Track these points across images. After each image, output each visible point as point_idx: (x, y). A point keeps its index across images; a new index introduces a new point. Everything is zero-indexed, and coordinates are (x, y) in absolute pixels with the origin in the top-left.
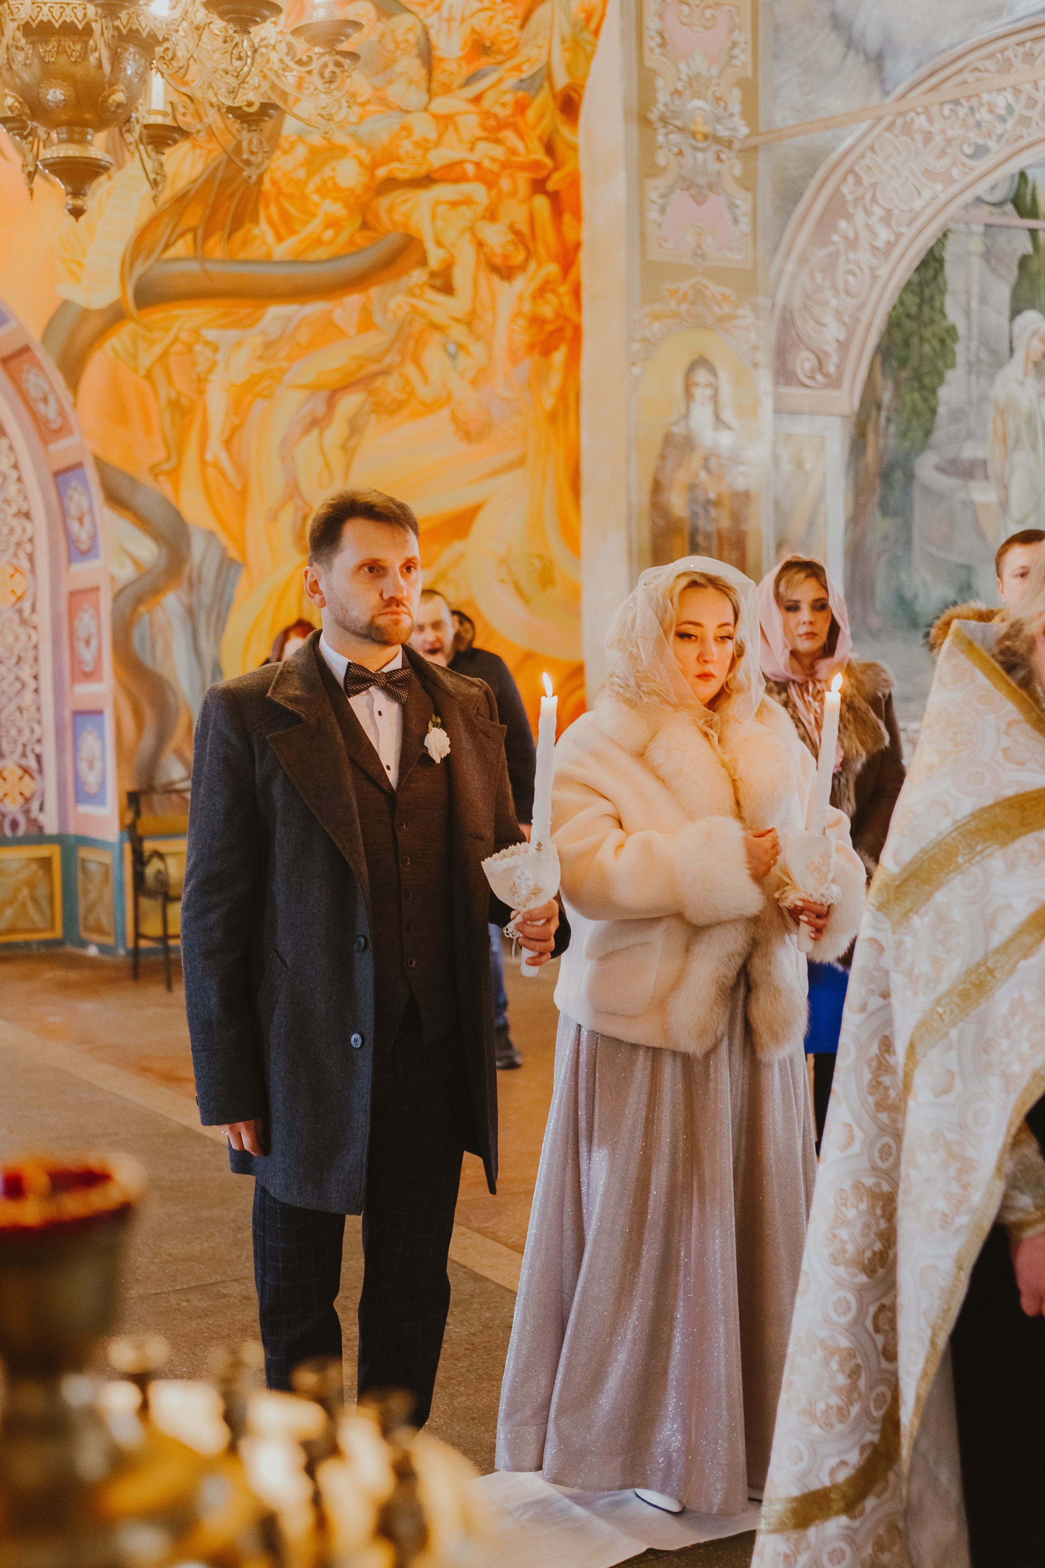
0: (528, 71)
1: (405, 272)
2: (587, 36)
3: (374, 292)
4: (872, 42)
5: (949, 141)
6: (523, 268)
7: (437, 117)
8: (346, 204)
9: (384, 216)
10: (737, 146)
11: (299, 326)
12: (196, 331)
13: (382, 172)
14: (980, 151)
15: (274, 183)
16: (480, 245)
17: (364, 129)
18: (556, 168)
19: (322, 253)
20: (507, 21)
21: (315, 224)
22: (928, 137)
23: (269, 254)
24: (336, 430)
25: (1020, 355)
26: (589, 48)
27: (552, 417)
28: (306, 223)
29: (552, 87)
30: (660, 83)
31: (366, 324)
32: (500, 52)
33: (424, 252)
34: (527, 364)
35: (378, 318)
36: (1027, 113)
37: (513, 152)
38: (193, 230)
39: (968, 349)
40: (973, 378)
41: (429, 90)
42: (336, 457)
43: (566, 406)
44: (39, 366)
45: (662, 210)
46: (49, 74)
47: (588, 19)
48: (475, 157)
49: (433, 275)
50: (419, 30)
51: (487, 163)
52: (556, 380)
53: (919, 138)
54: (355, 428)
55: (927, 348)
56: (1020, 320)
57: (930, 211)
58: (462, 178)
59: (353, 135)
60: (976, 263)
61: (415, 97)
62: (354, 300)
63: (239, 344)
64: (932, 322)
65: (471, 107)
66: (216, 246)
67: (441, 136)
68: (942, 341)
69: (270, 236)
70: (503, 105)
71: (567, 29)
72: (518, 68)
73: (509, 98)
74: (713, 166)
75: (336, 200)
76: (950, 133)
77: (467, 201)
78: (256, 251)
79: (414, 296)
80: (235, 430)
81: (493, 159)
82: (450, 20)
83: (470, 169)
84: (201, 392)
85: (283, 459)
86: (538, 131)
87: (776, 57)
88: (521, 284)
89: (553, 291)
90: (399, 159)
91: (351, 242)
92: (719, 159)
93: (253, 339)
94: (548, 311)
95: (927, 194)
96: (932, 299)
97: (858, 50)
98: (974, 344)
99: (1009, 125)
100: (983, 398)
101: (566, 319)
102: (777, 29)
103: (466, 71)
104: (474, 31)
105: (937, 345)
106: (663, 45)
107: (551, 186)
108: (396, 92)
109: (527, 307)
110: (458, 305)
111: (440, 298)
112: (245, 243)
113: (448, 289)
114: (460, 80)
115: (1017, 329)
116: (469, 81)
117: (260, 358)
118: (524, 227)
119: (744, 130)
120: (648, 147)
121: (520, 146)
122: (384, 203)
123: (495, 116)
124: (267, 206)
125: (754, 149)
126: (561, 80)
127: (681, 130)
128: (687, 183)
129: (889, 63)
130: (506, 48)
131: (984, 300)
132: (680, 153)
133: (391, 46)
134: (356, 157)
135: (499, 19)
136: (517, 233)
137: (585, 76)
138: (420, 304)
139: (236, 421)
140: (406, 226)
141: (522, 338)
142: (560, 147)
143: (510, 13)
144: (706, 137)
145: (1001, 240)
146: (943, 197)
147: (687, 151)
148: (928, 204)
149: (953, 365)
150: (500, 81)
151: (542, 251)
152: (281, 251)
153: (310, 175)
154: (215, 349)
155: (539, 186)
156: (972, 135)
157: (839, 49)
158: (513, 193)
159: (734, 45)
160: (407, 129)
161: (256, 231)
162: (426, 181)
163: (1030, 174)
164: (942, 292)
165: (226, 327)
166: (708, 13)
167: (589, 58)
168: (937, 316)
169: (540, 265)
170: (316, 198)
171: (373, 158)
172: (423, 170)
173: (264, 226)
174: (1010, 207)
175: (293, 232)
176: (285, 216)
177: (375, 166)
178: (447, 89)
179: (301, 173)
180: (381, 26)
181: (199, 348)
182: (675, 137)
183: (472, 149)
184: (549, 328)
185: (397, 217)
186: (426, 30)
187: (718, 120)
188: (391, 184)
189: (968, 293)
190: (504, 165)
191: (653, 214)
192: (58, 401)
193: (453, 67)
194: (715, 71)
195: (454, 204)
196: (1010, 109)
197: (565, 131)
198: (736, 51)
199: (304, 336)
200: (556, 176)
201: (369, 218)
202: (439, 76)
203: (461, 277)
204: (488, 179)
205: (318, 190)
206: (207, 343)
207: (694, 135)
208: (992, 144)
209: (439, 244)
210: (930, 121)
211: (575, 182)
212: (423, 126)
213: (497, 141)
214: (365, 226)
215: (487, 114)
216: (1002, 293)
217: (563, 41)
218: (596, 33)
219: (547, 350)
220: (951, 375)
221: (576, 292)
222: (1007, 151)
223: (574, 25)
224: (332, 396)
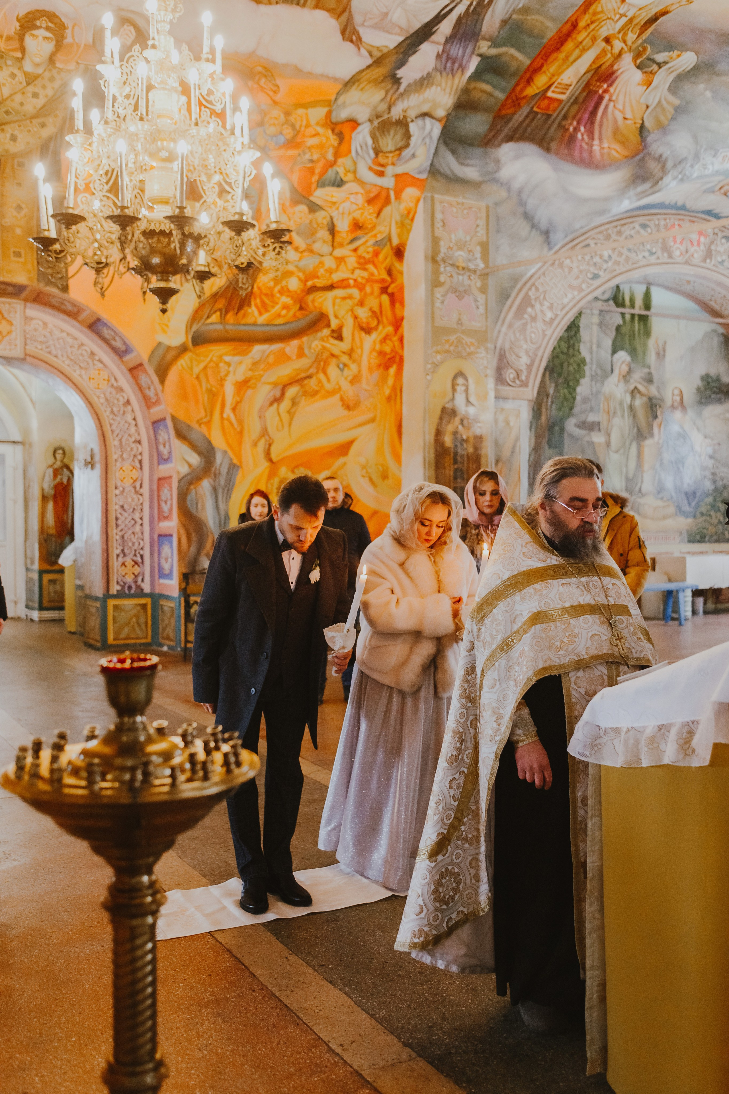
0: (379, 237)
1: (320, 330)
2: (408, 221)
3: (305, 339)
4: (544, 225)
5: (581, 271)
6: (376, 328)
7: (336, 258)
8: (292, 298)
9: (310, 304)
10: (478, 273)
11: (268, 355)
12: (220, 357)
13: (310, 284)
14: (596, 277)
15: (259, 288)
16: (356, 317)
17: (302, 264)
18: (393, 282)
19: (280, 321)
20: (370, 214)
21: (278, 308)
22: (571, 269)
23: (256, 322)
24: (285, 404)
25: (616, 372)
26: (409, 227)
27: (389, 399)
28: (273, 307)
29: (391, 244)
30: (442, 243)
31: (301, 354)
32: (366, 228)
33: (329, 321)
34: (377, 374)
35: (306, 351)
36: (618, 259)
37: (372, 274)
38: (220, 310)
39: (591, 369)
40: (594, 383)
41: (333, 246)
42: (285, 417)
43: (396, 395)
44: (146, 372)
45: (442, 302)
46: (153, 251)
47: (409, 213)
48: (354, 276)
49: (333, 331)
50: (329, 219)
51: (359, 280)
52: (391, 381)
53: (566, 270)
54: (294, 402)
55: (571, 368)
56: (617, 356)
57: (571, 304)
58: (348, 286)
59: (297, 266)
60: (595, 328)
61: (326, 249)
62: (295, 343)
63: (241, 363)
64: (574, 355)
65: (352, 254)
66: (230, 317)
67: (338, 267)
68: (579, 365)
69: (256, 313)
70: (368, 253)
71: (399, 218)
72: (375, 236)
73: (371, 249)
74: (467, 282)
75: (288, 296)
76: (581, 268)
77: (350, 297)
78: (250, 320)
79: (324, 341)
80: (238, 403)
81: (363, 278)
82: (343, 214)
83: (352, 282)
84: (222, 386)
85: (260, 417)
86: (384, 265)
87: (498, 231)
88: (374, 335)
89: (390, 339)
90: (318, 277)
91: (294, 316)
92: (470, 279)
93: (248, 361)
94: (387, 349)
95: (570, 296)
96: (574, 345)
97: (537, 229)
98: (594, 367)
99: (610, 264)
100: (598, 393)
101: (396, 353)
102: (498, 219)
103: (350, 237)
104: (354, 219)
105: (576, 367)
106: (444, 225)
107: (390, 290)
108: (317, 246)
109: (378, 347)
110: (345, 345)
111: (336, 342)
112: (244, 316)
113: (340, 338)
114: (348, 241)
115: (614, 360)
116: (352, 241)
117: (250, 370)
118: (376, 309)
119: (482, 266)
120: (436, 273)
121: (375, 272)
122: (310, 297)
123: (364, 258)
124: (255, 299)
125: (487, 274)
126: (395, 241)
127: (452, 265)
128: (454, 290)
129: (552, 236)
130: (369, 226)
131: (599, 345)
132: (451, 276)
133: (315, 226)
134: (298, 276)
135: (366, 214)
136: (374, 312)
137: (407, 240)
138: (327, 345)
139: (238, 399)
140: (321, 308)
141: (375, 361)
142: (395, 273)
143: (371, 211)
144: (464, 268)
145: (608, 317)
146: (578, 298)
147: (455, 275)
148: (571, 301)
149: (584, 377)
150: (367, 241)
151: (385, 320)
152: (261, 320)
153: (276, 284)
154: (229, 365)
155: (384, 290)
156: (592, 269)
157: (528, 228)
158: (372, 294)
159: (478, 226)
160: (322, 264)
161: (250, 310)
162: (331, 287)
163: (621, 287)
164: (579, 341)
165: (235, 355)
166: (465, 211)
167: (409, 231)
168: (576, 353)
169: (384, 327)
170: (278, 295)
171: (306, 277)
172: (329, 283)
173: (253, 308)
174: (611, 302)
175: (267, 311)
176: (264, 304)
177: (306, 281)
178: (341, 245)
179: (272, 284)
180: (310, 217)
181: (221, 365)
182: (449, 269)
183: (353, 273)
184: (388, 357)
185: (316, 304)
186: (332, 218)
187: (470, 261)
188: (314, 289)
189: (591, 342)
190: (368, 280)
191: (438, 304)
192: (155, 389)
193: (344, 235)
194: (468, 238)
195: (344, 299)
196: (610, 257)
197: (397, 264)
198: (479, 229)
199: (271, 359)
200: (392, 286)
201: (303, 305)
202: (338, 239)
203: (346, 333)
204: (361, 288)
205: (279, 292)
206: (226, 363)
207: (458, 267)
208: (601, 273)
209: (336, 317)
210: (572, 262)
211: (401, 288)
212: (329, 263)
213: (365, 269)
214: (301, 308)
215: (360, 257)
216: (608, 342)
217: (397, 223)
218: (412, 220)
219: (387, 368)
220: (583, 381)
221: (401, 340)
222: (608, 276)
223: (402, 216)
224: (284, 388)
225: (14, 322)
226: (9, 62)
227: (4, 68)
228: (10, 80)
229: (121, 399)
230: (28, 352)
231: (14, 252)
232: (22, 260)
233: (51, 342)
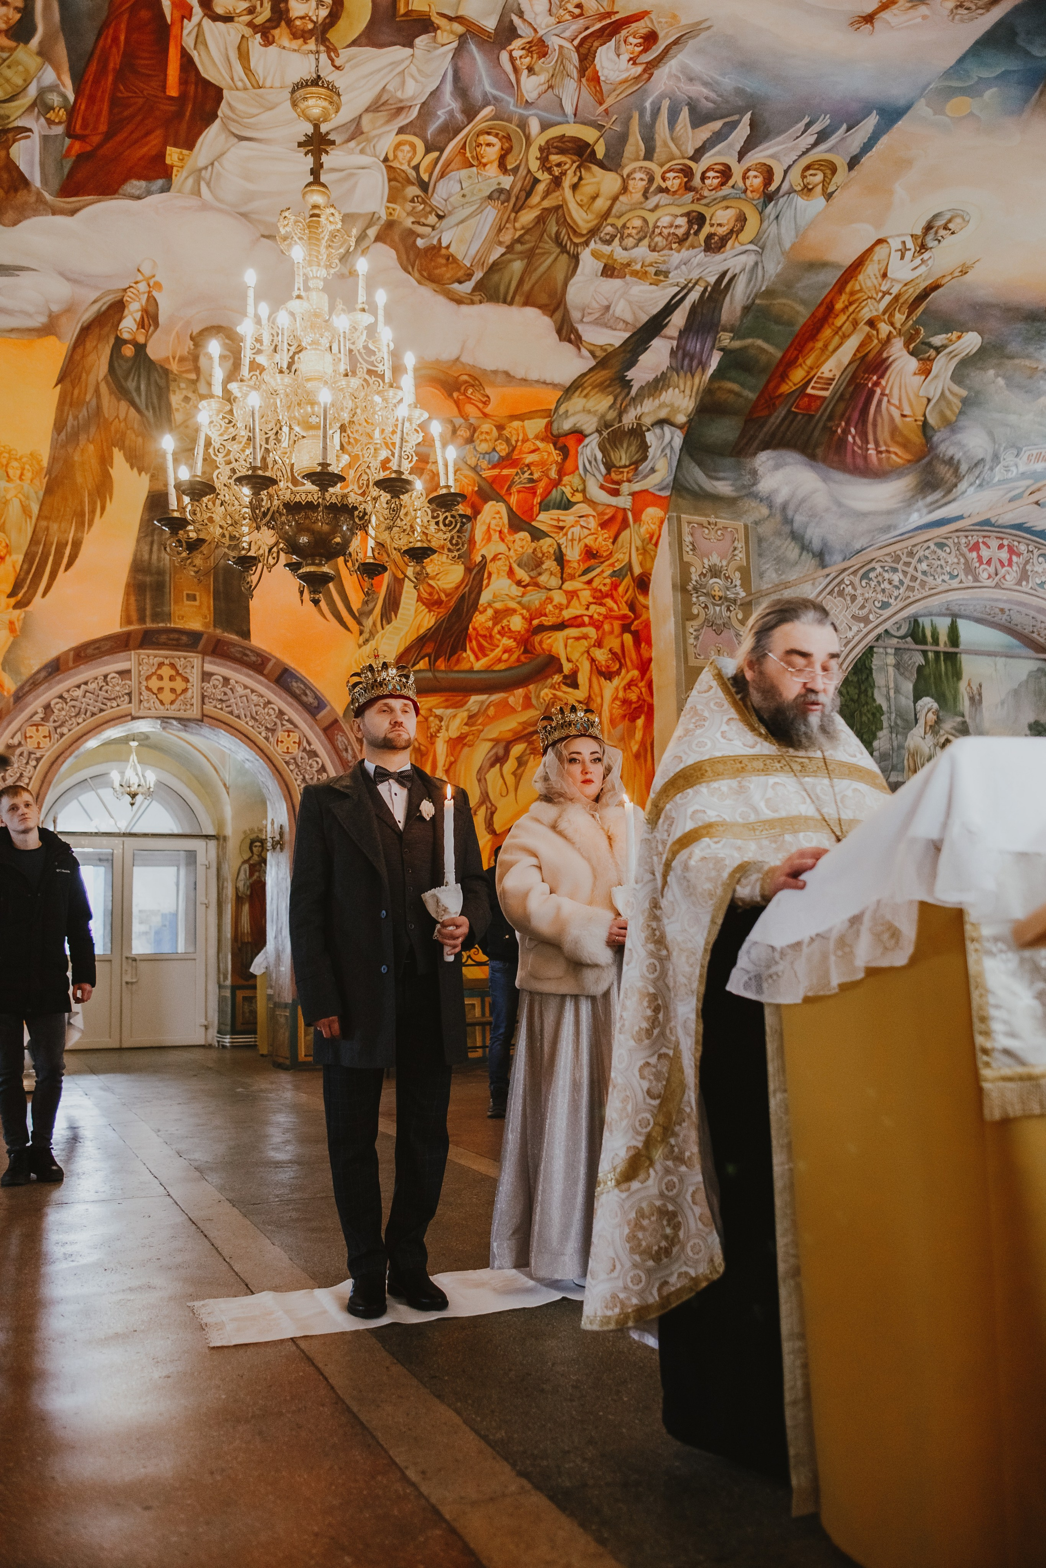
0: (618, 566)
1: (551, 676)
2: (651, 546)
3: (531, 687)
4: (816, 545)
5: (866, 600)
6: (618, 673)
7: (566, 592)
8: (515, 640)
9: (537, 645)
10: (739, 602)
11: (488, 706)
12: (430, 710)
13: (535, 622)
14: (885, 605)
15: (474, 629)
16: (593, 660)
17: (525, 600)
18: (636, 618)
19: (501, 666)
20: (605, 540)
21: (498, 651)
22: (854, 598)
23: (472, 668)
24: (510, 765)
25: (921, 722)
26: (652, 553)
27: (637, 756)
28: (492, 650)
29: (632, 575)
30: (693, 569)
31: (527, 704)
32: (602, 556)
33: (561, 665)
34: (622, 727)
35: (534, 701)
36: (912, 584)
37: (611, 610)
38: (429, 655)
39: (889, 719)
40: (894, 735)
41: (562, 578)
42: (510, 780)
43: (646, 751)
44: (343, 731)
45: (697, 638)
47: (651, 538)
48: (589, 613)
49: (565, 677)
50: (555, 546)
51: (596, 616)
52: (639, 735)
53: (848, 598)
54: (521, 762)
55: (864, 719)
56: (920, 703)
57: (857, 639)
58: (583, 625)
59: (519, 603)
60: (891, 670)
61: (554, 582)
62: (520, 692)
63: (455, 716)
64: (867, 703)
65: (586, 586)
66: (441, 664)
67: (569, 602)
68: (874, 714)
69: (472, 658)
70: (605, 585)
71: (639, 543)
72: (612, 565)
73: (608, 581)
74: (725, 614)
75: (510, 638)
76: (867, 595)
77: (585, 637)
78: (465, 666)
79: (555, 689)
80: (451, 764)
81: (599, 614)
82: (572, 540)
83: (586, 619)
84: (433, 744)
85: (479, 781)
86: (625, 599)
87: (760, 555)
88: (616, 681)
89: (636, 685)
90: (545, 615)
91: (518, 660)
92: (728, 609)
93: (463, 715)
94: (633, 697)
95: (855, 629)
96: (866, 691)
97: (808, 551)
98: (893, 716)
99: (902, 591)
100: (901, 747)
101: (644, 701)
102: (760, 540)
103: (583, 567)
104: (586, 546)
105: (869, 716)
106: (694, 549)
107: (633, 628)
108: (543, 579)
109: (621, 694)
110: (581, 694)
111: (570, 690)
112: (458, 661)
113: (575, 685)
114: (580, 572)
115: (918, 708)
116: (584, 573)
117: (466, 724)
118: (618, 650)
119: (743, 594)
120: (687, 604)
121: (615, 607)
122: (537, 638)
123: (600, 591)
124: (471, 641)
125: (749, 603)
126: (637, 571)
127: (706, 594)
128: (710, 623)
129: (827, 558)
130: (605, 554)
131: (897, 691)
132: (706, 607)
133: (540, 555)
134: (522, 614)
135: (600, 539)
136: (614, 654)
137: (652, 568)
138: (559, 693)
139: (452, 759)
140: (550, 651)
141: (618, 712)
142: (639, 607)
143: (606, 536)
144: (721, 598)
145: (906, 657)
146: (865, 631)
147: (710, 606)
148: (856, 635)
149: (882, 729)
150: (603, 571)
151: (629, 663)
152: (478, 666)
153: (495, 624)
154: (441, 719)
155: (626, 628)
156: (880, 597)
157: (797, 551)
158: (612, 632)
159: (735, 549)
160: (550, 599)
161: (464, 655)
162: (561, 626)
163: (920, 620)
164: (873, 686)
165: (447, 707)
166: (719, 532)
167: (653, 559)
168: (870, 700)
169: (628, 672)
170: (498, 636)
171: (531, 615)
172: (560, 620)
173: (469, 652)
174: (909, 639)
175: (485, 655)
176: (481, 647)
177: (531, 620)
178: (572, 577)
179: (490, 624)
180: (534, 545)
181: (431, 719)
182: (702, 599)
183: (587, 609)
184: (634, 706)
185: (545, 646)
186: (559, 545)
187: (728, 589)
188: (541, 628)
189: (887, 686)
190: (606, 617)
191: (691, 641)
192: (353, 750)
193: (575, 565)
194: (724, 563)
195: (577, 639)
196: (901, 582)
197: (641, 598)
198: (736, 552)
199: (491, 711)
200: (636, 623)
201: (529, 647)
202: (568, 571)
203: (583, 678)
204: (598, 626)
205: (499, 633)
206: (436, 716)
207: (714, 597)
208: (892, 601)
209: (569, 660)
210: (855, 589)
211: (647, 625)
212: (559, 597)
213: (601, 604)
214: (526, 651)
215: (596, 590)
216: (908, 687)
217: (637, 549)
218: (656, 545)
219: (633, 719)
220: (880, 734)
221: (650, 685)
222: (901, 605)
223: (643, 541)
224: (508, 746)
225: (191, 679)
226: (183, 385)
227: (178, 391)
228: (183, 404)
229: (315, 764)
230: (205, 712)
231: (188, 595)
232: (197, 603)
233: (232, 700)
